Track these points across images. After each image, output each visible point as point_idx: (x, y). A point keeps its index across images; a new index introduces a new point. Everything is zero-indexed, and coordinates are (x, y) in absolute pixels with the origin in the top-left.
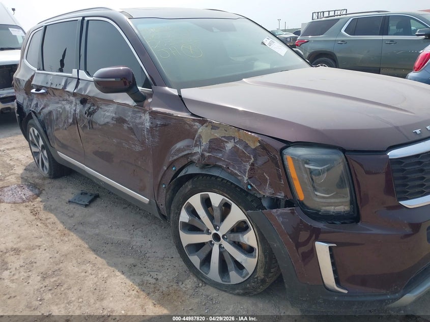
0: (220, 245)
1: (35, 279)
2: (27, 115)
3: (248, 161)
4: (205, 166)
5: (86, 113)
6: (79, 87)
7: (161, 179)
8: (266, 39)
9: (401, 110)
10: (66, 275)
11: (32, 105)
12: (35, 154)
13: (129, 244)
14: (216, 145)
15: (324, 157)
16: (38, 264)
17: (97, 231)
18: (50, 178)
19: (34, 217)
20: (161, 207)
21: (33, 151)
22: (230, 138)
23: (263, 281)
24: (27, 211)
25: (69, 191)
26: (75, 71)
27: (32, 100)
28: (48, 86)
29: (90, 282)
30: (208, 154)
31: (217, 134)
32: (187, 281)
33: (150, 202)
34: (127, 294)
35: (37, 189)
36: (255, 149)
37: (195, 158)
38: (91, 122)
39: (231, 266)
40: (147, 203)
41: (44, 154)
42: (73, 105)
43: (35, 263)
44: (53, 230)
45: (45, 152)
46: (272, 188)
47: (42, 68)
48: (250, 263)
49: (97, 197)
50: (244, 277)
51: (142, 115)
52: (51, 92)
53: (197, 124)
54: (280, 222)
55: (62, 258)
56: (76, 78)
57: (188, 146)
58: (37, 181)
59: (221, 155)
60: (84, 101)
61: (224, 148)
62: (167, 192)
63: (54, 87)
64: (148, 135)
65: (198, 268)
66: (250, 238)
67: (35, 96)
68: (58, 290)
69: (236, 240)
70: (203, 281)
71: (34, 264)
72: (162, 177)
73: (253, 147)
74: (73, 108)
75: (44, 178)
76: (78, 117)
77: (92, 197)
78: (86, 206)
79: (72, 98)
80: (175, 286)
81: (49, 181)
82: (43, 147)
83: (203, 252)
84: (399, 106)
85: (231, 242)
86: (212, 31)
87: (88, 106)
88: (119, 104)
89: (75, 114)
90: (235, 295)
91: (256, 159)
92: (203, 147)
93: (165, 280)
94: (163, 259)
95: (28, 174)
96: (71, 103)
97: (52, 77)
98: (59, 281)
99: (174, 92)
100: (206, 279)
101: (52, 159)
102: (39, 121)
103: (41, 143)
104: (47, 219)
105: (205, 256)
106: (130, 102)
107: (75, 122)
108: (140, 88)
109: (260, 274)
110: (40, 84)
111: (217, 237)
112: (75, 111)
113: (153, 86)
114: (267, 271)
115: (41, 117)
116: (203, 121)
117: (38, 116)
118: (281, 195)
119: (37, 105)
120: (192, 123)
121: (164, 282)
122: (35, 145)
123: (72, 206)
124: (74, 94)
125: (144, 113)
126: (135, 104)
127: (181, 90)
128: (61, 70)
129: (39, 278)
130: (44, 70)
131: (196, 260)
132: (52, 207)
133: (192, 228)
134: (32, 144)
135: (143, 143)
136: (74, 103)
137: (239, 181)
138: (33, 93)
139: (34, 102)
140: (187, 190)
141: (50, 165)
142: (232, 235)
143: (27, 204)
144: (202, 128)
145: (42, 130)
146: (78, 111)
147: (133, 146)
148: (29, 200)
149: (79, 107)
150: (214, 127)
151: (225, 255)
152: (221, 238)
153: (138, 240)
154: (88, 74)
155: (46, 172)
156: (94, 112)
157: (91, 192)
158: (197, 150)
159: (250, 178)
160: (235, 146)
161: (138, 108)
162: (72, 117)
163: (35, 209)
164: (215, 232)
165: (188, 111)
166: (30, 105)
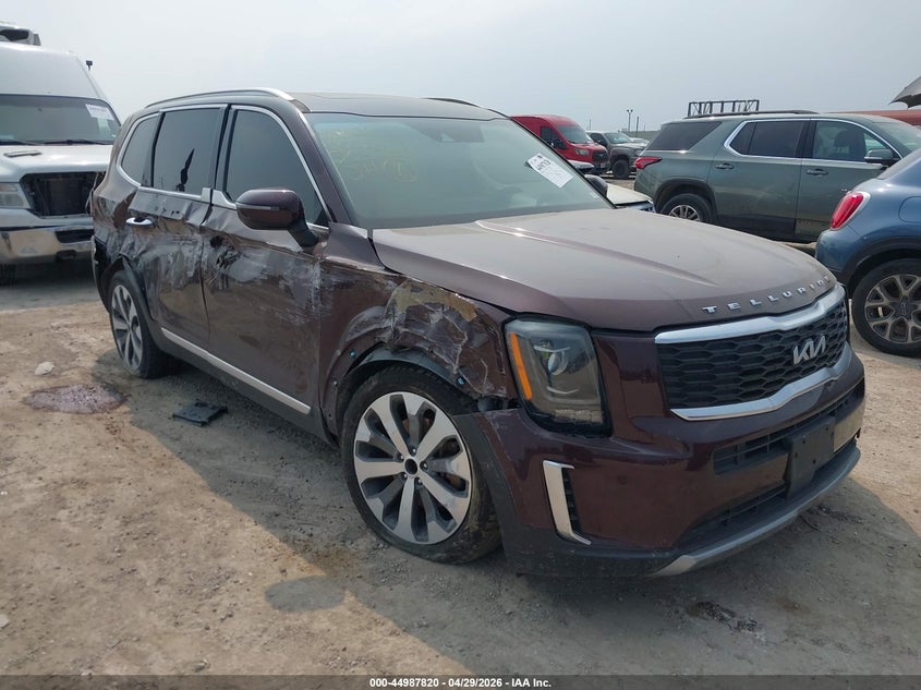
0: (417, 479)
1: (111, 525)
2: (113, 262)
3: (460, 342)
4: (399, 349)
5: (218, 261)
6: (211, 218)
7: (332, 371)
8: (535, 157)
9: (700, 278)
10: (162, 521)
11: (124, 246)
12: (119, 334)
13: (272, 484)
14: (416, 315)
15: (563, 336)
16: (117, 503)
17: (219, 463)
18: (141, 377)
19: (110, 436)
20: (329, 419)
21: (115, 328)
22: (435, 305)
23: (477, 536)
24: (100, 426)
25: (175, 399)
26: (206, 191)
27: (125, 236)
28: (158, 213)
29: (201, 532)
30: (404, 330)
31: (419, 300)
32: (360, 541)
33: (311, 410)
34: (261, 552)
35: (120, 394)
36: (470, 323)
37: (386, 336)
38: (225, 278)
39: (431, 513)
40: (307, 412)
41: (135, 334)
42: (197, 248)
43: (113, 501)
44: (143, 458)
45: (138, 330)
46: (491, 382)
47: (149, 183)
48: (459, 506)
49: (222, 412)
50: (449, 531)
51: (310, 267)
52: (161, 223)
53: (391, 282)
54: (495, 430)
55: (157, 498)
56: (206, 203)
57: (376, 318)
58: (119, 381)
59: (423, 331)
60: (217, 241)
61: (428, 321)
62: (339, 393)
63: (168, 215)
64: (316, 298)
65: (380, 519)
66: (460, 466)
67: (131, 230)
68: (149, 540)
69: (441, 470)
70: (385, 540)
71: (110, 503)
72: (334, 367)
73: (469, 320)
74: (197, 252)
75: (131, 378)
76: (205, 268)
77: (215, 411)
78: (203, 424)
79: (197, 236)
80: (339, 545)
81: (140, 382)
82: (135, 322)
83: (390, 492)
84: (699, 274)
85: (434, 474)
86: (439, 139)
87: (223, 249)
88: (274, 247)
89: (199, 262)
90: (434, 561)
91: (470, 339)
92: (396, 319)
93: (324, 536)
94: (326, 508)
95: (103, 369)
96: (195, 243)
97: (166, 198)
98: (151, 528)
99: (363, 233)
100: (391, 536)
101: (149, 342)
102: (135, 273)
103: (133, 312)
104: (133, 441)
105: (391, 499)
106: (293, 245)
107: (199, 277)
108: (310, 225)
109: (473, 524)
110: (142, 210)
111: (411, 466)
112: (200, 257)
113: (331, 223)
114: (483, 519)
115: (139, 267)
116: (399, 279)
117: (134, 264)
118: (502, 393)
119: (132, 247)
120: (384, 282)
121: (322, 540)
122: (121, 317)
123: (178, 424)
124: (202, 230)
125: (313, 264)
126: (300, 249)
127: (374, 231)
128: (181, 188)
129: (118, 522)
130: (152, 186)
131: (377, 505)
132: (143, 424)
133: (375, 452)
134: (116, 314)
135: (307, 312)
136: (200, 244)
137: (448, 373)
138: (129, 225)
139: (128, 241)
140: (370, 388)
141: (144, 354)
142: (435, 462)
143: (100, 415)
144: (398, 288)
145: (137, 290)
146: (205, 257)
147: (291, 317)
148: (103, 409)
149: (208, 252)
150: (416, 288)
151: (424, 496)
152: (419, 468)
153: (288, 480)
154: (228, 197)
155: (135, 366)
156: (233, 259)
157: (214, 403)
158: (389, 323)
159: (461, 367)
160: (444, 319)
161: (304, 256)
162: (194, 267)
163: (114, 425)
164: (410, 457)
165: (380, 263)
166: (121, 245)
